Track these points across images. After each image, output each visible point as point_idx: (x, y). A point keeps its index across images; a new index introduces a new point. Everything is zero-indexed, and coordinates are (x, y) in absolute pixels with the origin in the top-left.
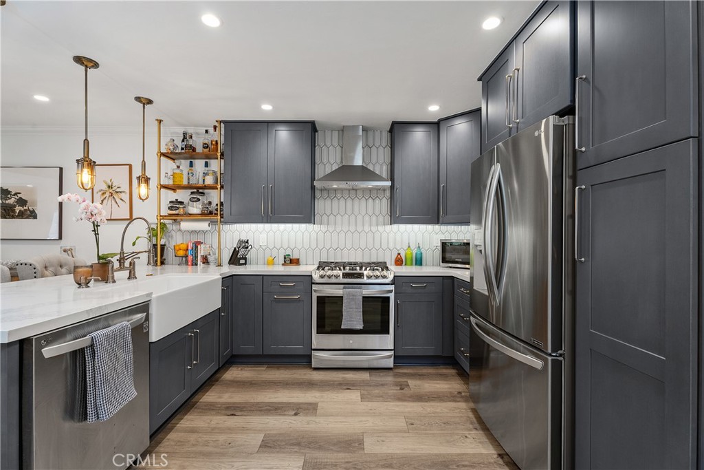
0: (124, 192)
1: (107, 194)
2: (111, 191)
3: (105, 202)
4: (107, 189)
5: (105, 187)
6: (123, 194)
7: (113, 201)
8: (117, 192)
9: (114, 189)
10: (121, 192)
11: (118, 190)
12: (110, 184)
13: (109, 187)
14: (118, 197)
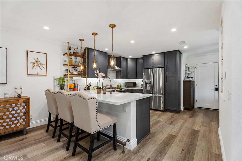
0: (44, 64)
1: (36, 64)
2: (37, 63)
3: (35, 67)
4: (36, 62)
5: (34, 61)
6: (43, 65)
7: (39, 68)
8: (41, 64)
9: (39, 62)
10: (42, 64)
11: (41, 63)
12: (37, 60)
13: (37, 61)
14: (41, 66)
